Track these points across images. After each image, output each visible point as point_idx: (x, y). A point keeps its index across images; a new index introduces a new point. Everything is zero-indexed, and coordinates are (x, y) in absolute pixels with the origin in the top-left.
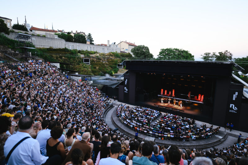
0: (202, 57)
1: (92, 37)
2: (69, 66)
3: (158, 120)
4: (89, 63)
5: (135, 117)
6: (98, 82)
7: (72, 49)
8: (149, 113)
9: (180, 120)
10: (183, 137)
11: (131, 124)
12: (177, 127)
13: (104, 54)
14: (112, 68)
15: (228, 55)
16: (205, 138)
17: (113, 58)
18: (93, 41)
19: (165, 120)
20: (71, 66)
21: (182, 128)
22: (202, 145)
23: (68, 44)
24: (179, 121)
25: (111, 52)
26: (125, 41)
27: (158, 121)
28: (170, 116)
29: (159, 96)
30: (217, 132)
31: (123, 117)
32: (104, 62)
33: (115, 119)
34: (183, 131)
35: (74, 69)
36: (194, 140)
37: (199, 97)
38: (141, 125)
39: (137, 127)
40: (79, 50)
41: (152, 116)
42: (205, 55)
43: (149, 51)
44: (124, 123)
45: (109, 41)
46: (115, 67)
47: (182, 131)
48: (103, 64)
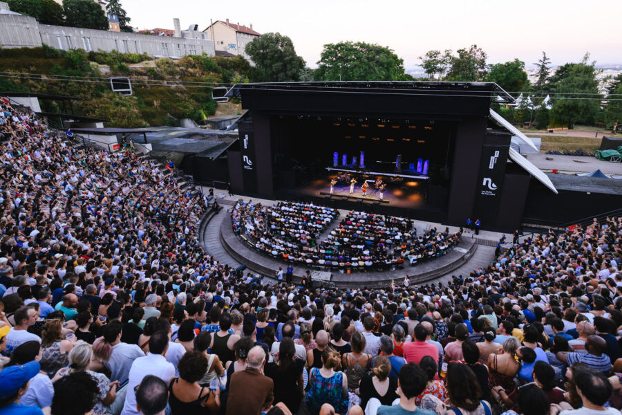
0: (421, 62)
1: (122, 7)
2: (71, 104)
3: (334, 230)
4: (130, 90)
5: (279, 228)
6: (168, 146)
7: (67, 50)
8: (310, 215)
9: (382, 223)
10: (390, 262)
11: (272, 249)
12: (377, 240)
13: (170, 61)
14: (197, 100)
15: (478, 56)
16: (435, 258)
17: (196, 71)
18: (128, 20)
19: (348, 229)
20: (75, 102)
21: (388, 241)
22: (430, 273)
23: (49, 31)
24: (380, 225)
25: (190, 56)
26: (225, 21)
27: (333, 233)
28: (359, 217)
29: (329, 169)
30: (459, 241)
31: (251, 232)
32: (173, 86)
33: (231, 239)
34: (390, 248)
35: (88, 112)
36: (413, 265)
37: (419, 165)
38: (295, 246)
39: (288, 252)
40: (90, 50)
41: (319, 221)
42: (428, 58)
43: (293, 48)
44: (254, 248)
45: (177, 21)
46: (208, 100)
47: (387, 248)
48: (172, 92)
